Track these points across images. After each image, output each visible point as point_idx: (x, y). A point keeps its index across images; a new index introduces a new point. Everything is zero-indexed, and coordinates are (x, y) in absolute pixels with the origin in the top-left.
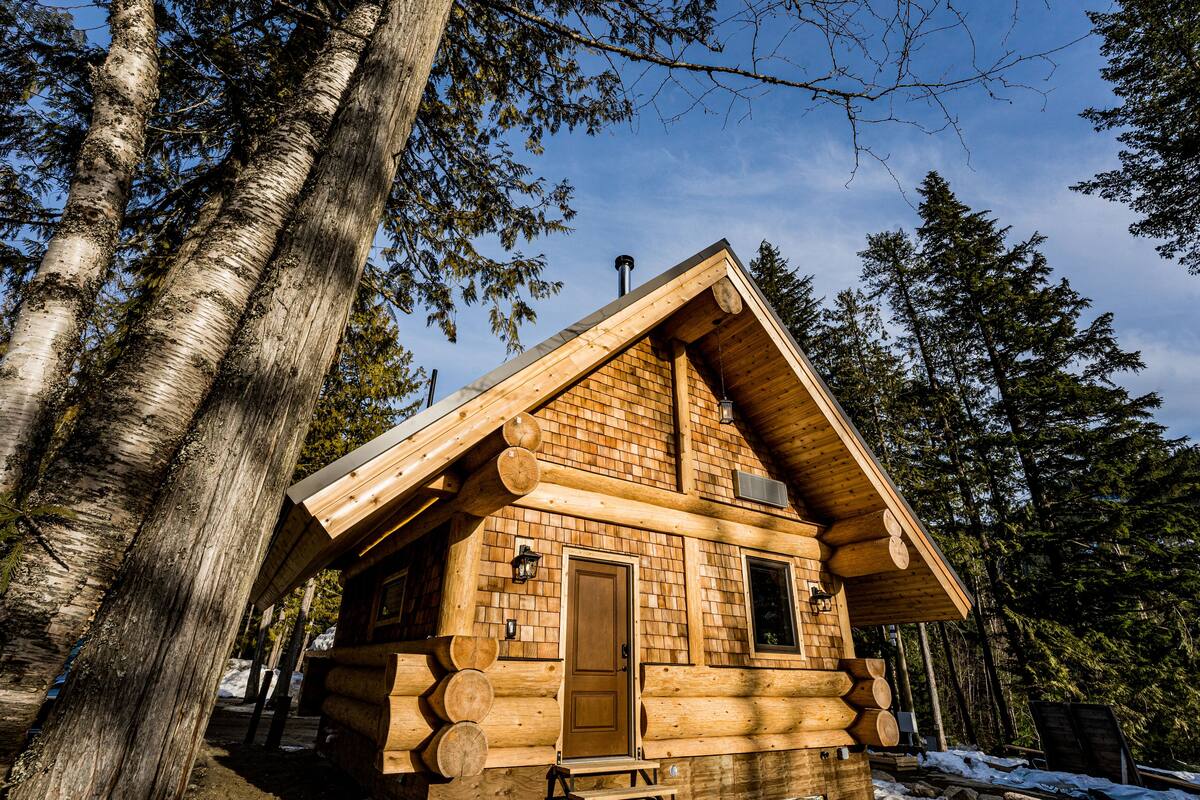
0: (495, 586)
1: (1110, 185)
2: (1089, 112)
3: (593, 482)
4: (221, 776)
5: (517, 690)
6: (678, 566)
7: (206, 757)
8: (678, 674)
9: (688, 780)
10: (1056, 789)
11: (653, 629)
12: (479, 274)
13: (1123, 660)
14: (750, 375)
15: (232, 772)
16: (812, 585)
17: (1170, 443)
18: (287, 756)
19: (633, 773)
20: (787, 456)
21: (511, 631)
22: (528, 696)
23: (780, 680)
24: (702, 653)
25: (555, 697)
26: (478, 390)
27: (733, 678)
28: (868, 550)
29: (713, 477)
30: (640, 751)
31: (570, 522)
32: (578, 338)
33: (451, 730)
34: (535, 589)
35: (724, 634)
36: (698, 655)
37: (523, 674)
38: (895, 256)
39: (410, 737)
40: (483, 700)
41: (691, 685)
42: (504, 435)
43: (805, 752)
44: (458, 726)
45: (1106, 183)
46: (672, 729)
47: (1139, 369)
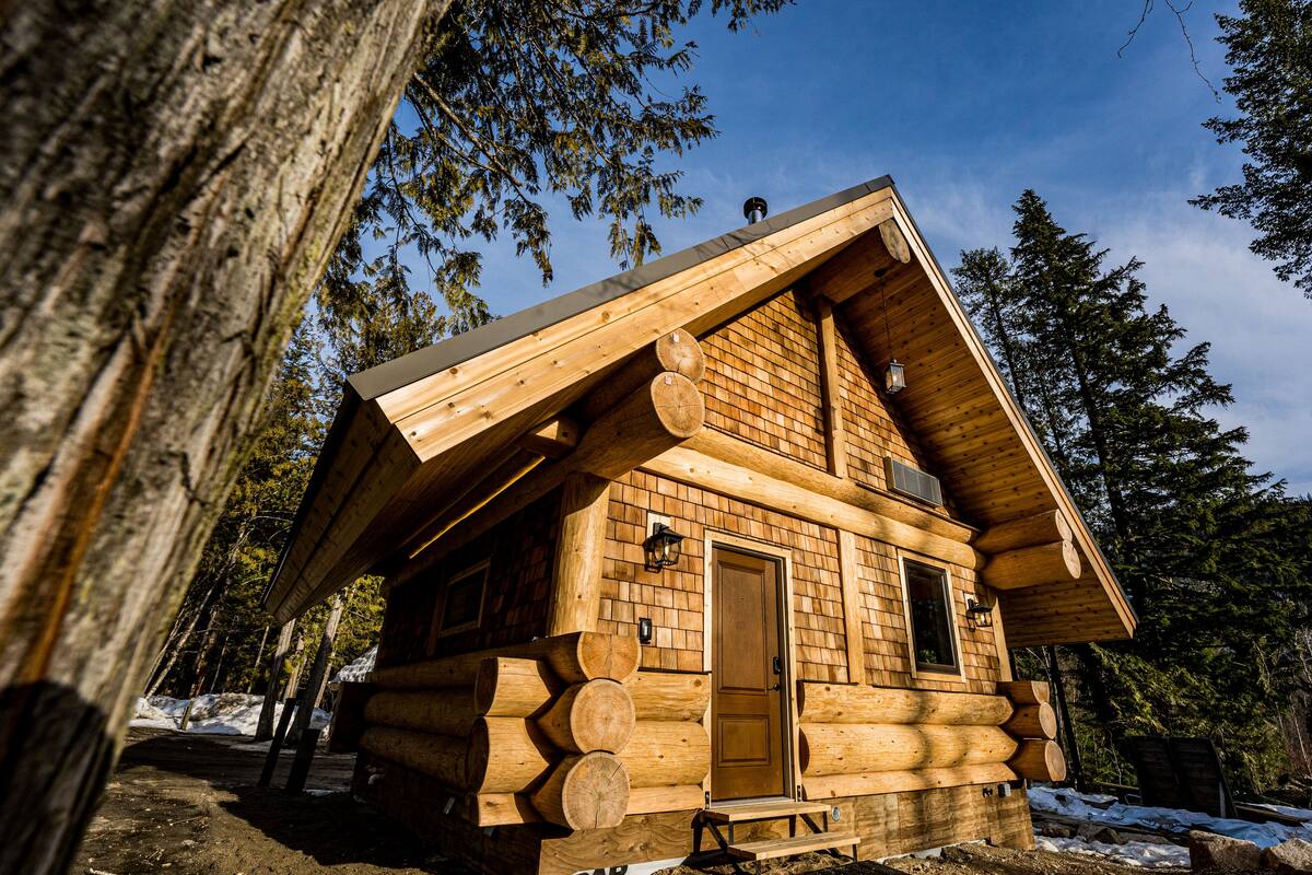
0: (624, 573)
1: (1231, 201)
2: (1213, 122)
3: (739, 452)
4: (228, 828)
5: (655, 712)
6: (833, 564)
7: (208, 803)
8: (841, 694)
9: (852, 824)
10: (1157, 825)
11: (808, 638)
12: (596, 177)
13: (1204, 694)
14: (906, 347)
15: (245, 822)
16: (968, 597)
17: (1254, 480)
18: (314, 802)
19: (792, 818)
20: (940, 447)
21: (646, 634)
22: (668, 719)
23: (947, 705)
24: (864, 670)
25: (700, 722)
26: (625, 287)
27: (899, 702)
28: (1034, 557)
29: (864, 463)
30: (800, 790)
31: (712, 500)
32: (742, 249)
33: (579, 763)
34: (673, 581)
35: (884, 648)
36: (858, 673)
37: (663, 690)
38: (988, 275)
39: (516, 773)
40: (622, 722)
41: (855, 708)
42: (658, 354)
43: (968, 789)
44: (590, 757)
45: (1226, 199)
46: (836, 762)
47: (1228, 403)
